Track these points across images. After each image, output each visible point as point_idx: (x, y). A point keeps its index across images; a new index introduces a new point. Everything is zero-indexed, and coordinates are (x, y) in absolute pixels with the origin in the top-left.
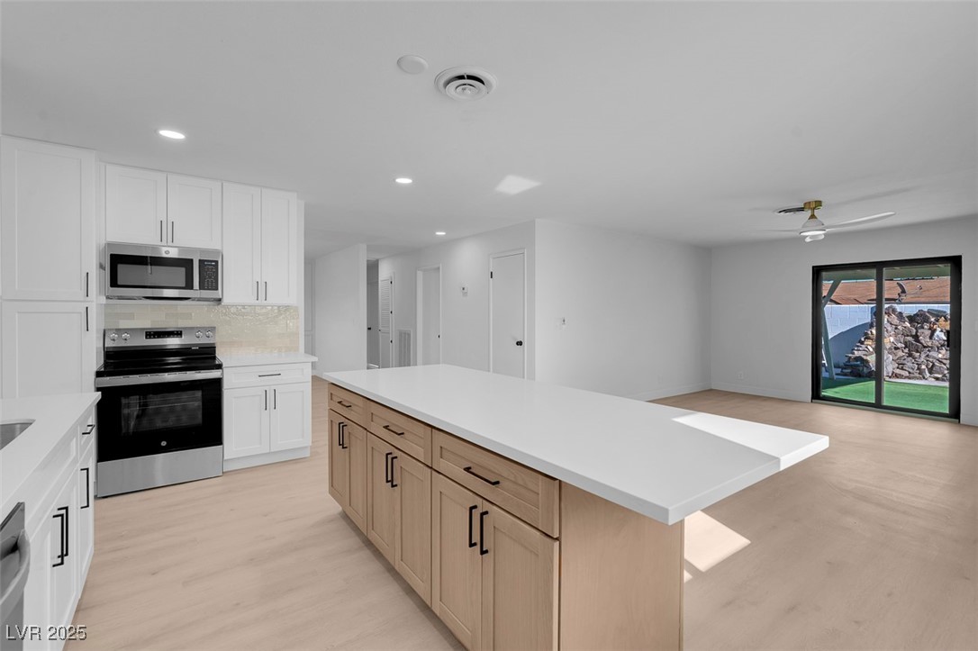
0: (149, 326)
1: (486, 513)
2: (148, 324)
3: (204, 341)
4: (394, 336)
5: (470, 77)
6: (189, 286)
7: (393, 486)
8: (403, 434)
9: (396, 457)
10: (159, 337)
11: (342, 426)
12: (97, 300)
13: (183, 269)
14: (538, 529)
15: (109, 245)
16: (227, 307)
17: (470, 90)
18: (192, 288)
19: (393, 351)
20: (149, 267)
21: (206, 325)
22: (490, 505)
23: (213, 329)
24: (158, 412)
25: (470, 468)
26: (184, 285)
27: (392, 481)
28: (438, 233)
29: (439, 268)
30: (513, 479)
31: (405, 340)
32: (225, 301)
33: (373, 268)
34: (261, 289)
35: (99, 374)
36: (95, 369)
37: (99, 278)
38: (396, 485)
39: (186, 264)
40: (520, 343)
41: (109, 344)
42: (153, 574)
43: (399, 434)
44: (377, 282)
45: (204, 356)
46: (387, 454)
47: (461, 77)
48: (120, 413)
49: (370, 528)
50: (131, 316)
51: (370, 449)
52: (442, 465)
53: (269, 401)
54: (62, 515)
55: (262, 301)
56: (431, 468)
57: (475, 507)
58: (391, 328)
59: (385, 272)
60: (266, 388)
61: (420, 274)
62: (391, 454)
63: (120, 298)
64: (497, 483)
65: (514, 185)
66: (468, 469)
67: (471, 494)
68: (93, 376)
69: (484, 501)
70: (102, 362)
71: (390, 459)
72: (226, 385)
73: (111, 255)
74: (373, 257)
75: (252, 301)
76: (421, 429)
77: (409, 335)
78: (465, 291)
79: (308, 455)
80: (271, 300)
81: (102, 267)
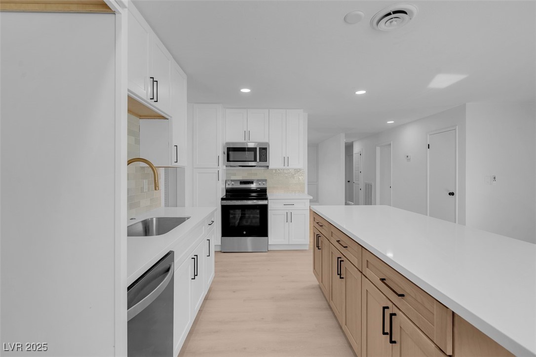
0: (241, 179)
1: (395, 314)
2: (241, 178)
3: (262, 186)
4: (362, 186)
5: (395, 12)
6: (255, 160)
7: (341, 278)
8: (347, 247)
9: (343, 261)
10: (245, 184)
11: (318, 236)
12: (222, 167)
13: (253, 152)
14: (433, 342)
15: (227, 143)
16: (272, 170)
17: (396, 21)
18: (256, 161)
19: (362, 194)
20: (247, 152)
21: (263, 178)
22: (398, 310)
23: (266, 180)
24: (249, 217)
25: (384, 279)
26: (253, 160)
27: (340, 275)
28: (388, 122)
29: (390, 144)
30: (414, 297)
31: (369, 188)
32: (270, 167)
33: (349, 148)
34: (286, 160)
35: (222, 199)
36: (221, 197)
37: (223, 157)
38: (343, 278)
39: (254, 150)
40: (452, 194)
41: (227, 186)
42: (234, 292)
43: (345, 247)
44: (353, 155)
45: (262, 193)
46: (338, 258)
47: (389, 14)
48: (229, 216)
49: (331, 299)
50: (235, 174)
51: (331, 252)
52: (368, 272)
53: (289, 218)
54: (194, 258)
55: (286, 167)
56: (362, 272)
57: (387, 308)
58: (360, 181)
59: (357, 148)
60: (288, 211)
61: (378, 149)
62: (340, 258)
63: (231, 166)
64: (402, 295)
65: (442, 81)
66: (383, 280)
67: (385, 297)
68: (220, 200)
69: (393, 305)
70: (225, 194)
71: (340, 261)
72: (269, 208)
73: (227, 148)
74: (350, 140)
75: (282, 166)
76: (356, 247)
77: (371, 186)
78: (409, 158)
79: (308, 249)
80: (290, 166)
81: (224, 153)
